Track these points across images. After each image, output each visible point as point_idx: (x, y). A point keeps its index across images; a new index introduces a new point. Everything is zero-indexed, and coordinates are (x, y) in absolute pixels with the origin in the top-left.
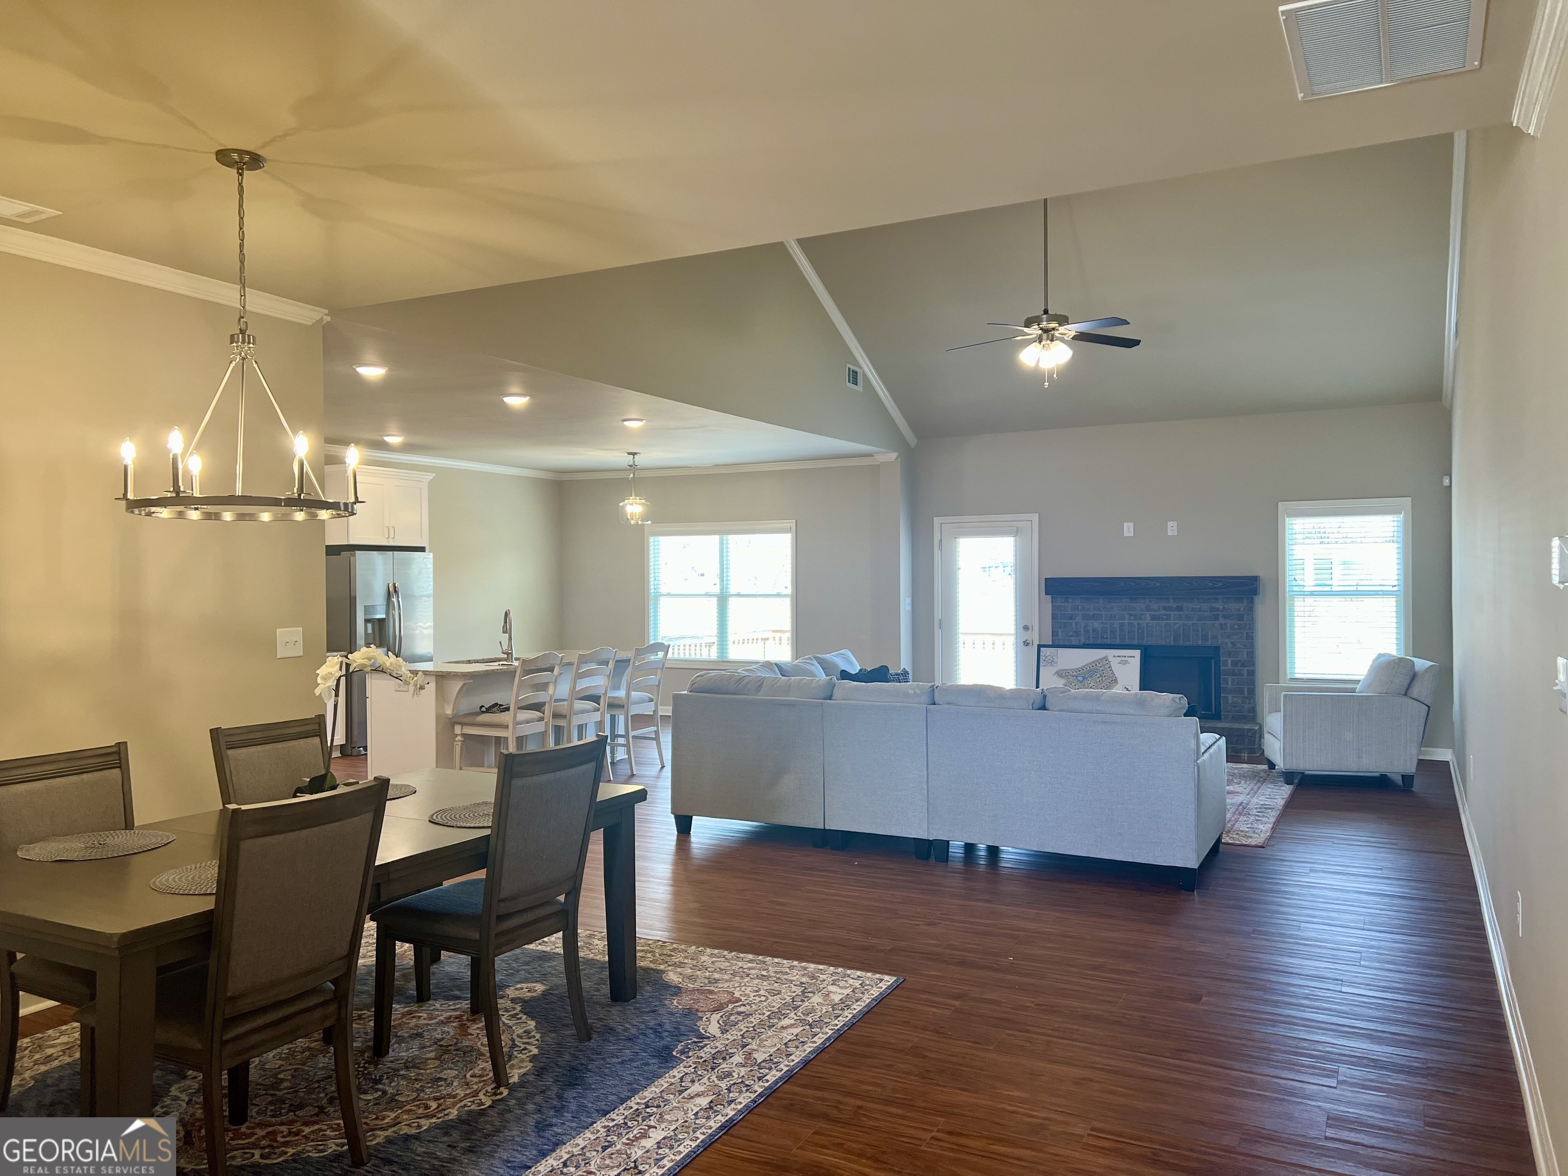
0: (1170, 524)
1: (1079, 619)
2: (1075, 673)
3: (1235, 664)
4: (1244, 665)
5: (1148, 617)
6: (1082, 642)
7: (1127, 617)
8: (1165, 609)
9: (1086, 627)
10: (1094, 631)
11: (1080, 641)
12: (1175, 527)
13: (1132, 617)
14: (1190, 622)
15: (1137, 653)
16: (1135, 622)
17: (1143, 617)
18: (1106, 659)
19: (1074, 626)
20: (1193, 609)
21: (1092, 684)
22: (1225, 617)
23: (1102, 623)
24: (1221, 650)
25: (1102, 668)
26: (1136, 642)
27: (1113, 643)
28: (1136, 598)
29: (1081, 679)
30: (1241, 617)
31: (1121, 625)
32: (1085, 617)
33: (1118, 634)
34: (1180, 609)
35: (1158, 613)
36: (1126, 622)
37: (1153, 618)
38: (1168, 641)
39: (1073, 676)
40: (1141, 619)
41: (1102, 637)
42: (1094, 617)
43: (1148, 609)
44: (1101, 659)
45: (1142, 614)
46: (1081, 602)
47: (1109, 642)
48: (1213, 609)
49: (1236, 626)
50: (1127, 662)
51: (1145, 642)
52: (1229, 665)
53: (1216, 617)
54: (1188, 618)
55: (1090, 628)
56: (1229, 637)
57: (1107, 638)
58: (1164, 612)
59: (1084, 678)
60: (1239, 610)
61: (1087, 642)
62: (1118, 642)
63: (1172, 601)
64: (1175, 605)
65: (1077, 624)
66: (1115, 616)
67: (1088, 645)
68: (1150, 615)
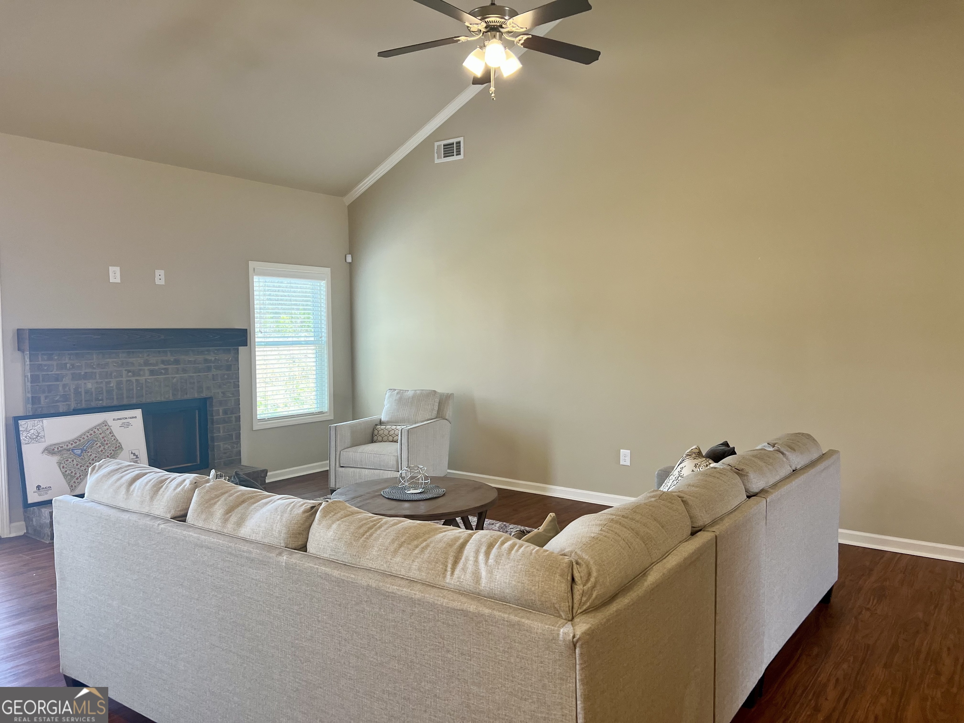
0: (158, 272)
1: (66, 380)
2: (70, 446)
3: (225, 412)
4: (232, 413)
5: (147, 373)
6: (72, 407)
7: (124, 373)
8: (163, 362)
9: (76, 389)
10: (86, 392)
11: (69, 405)
12: (163, 277)
13: (130, 374)
14: (186, 375)
15: (138, 413)
16: (133, 379)
17: (142, 373)
18: (105, 423)
19: (61, 388)
20: (190, 362)
21: (94, 456)
22: (217, 368)
23: (97, 382)
24: (214, 400)
25: (103, 435)
26: (134, 401)
27: (109, 405)
28: (133, 352)
29: (79, 452)
30: (229, 368)
31: (119, 383)
32: (75, 377)
33: (115, 393)
34: (177, 362)
35: (156, 368)
36: (124, 379)
37: (152, 373)
38: (167, 396)
39: (68, 450)
40: (139, 375)
41: (97, 399)
42: (86, 377)
43: (146, 363)
44: (99, 425)
45: (140, 370)
46: (70, 359)
47: (104, 404)
48: (206, 361)
49: (226, 376)
50: (128, 425)
51: (144, 400)
52: (221, 414)
53: (209, 369)
54: (185, 371)
55: (82, 390)
56: (220, 387)
57: (102, 400)
58: (163, 366)
59: (82, 450)
60: (227, 361)
61: (79, 407)
62: (115, 403)
63: (169, 354)
64: (172, 359)
65: (64, 386)
66: (111, 374)
67: (80, 410)
68: (148, 369)
